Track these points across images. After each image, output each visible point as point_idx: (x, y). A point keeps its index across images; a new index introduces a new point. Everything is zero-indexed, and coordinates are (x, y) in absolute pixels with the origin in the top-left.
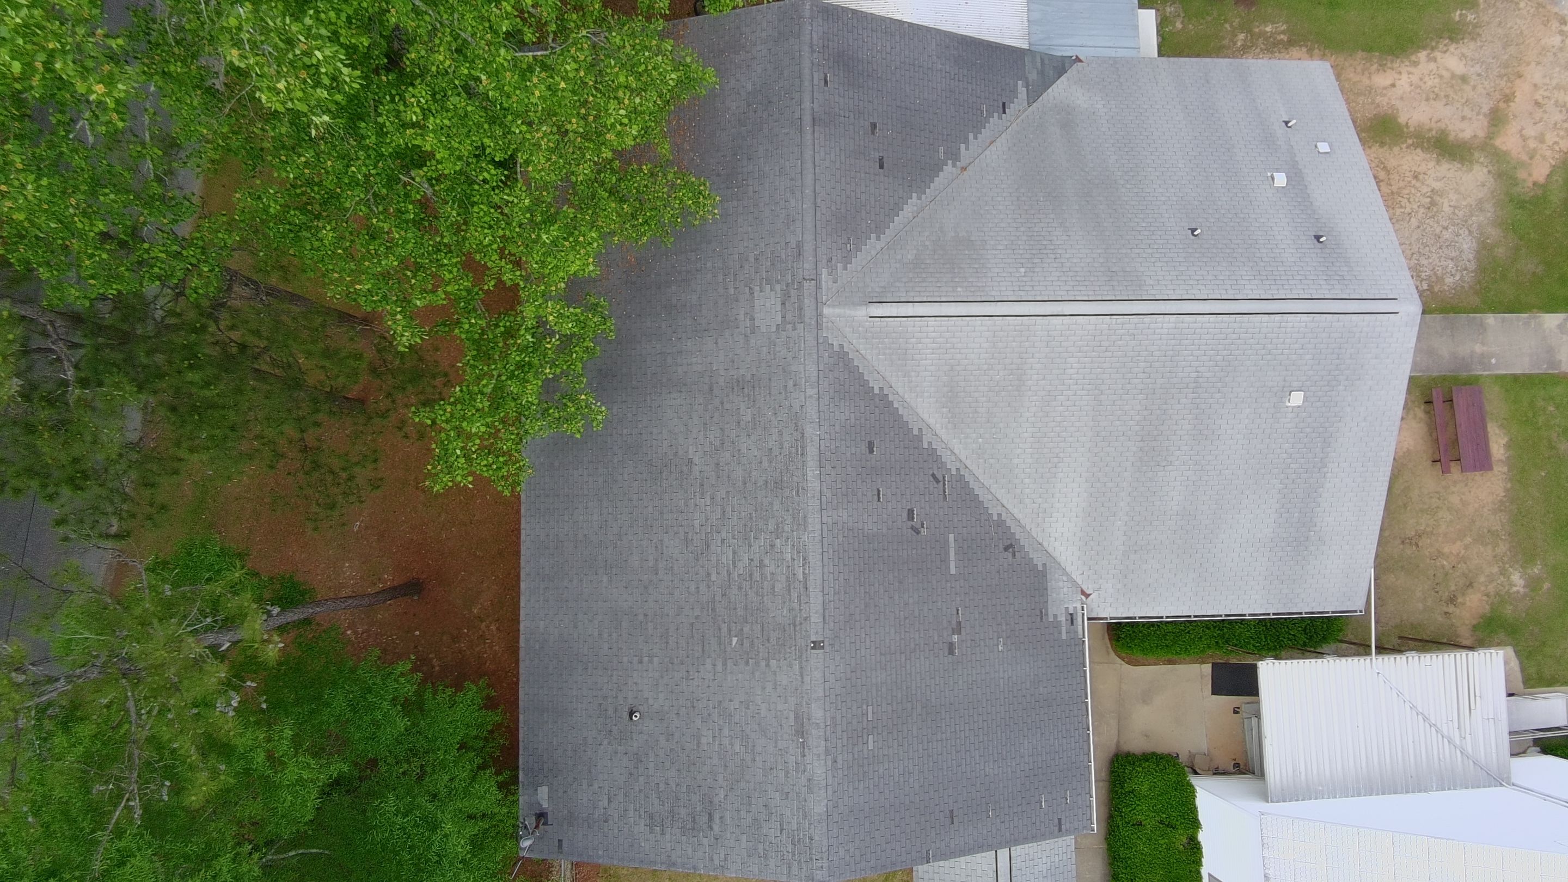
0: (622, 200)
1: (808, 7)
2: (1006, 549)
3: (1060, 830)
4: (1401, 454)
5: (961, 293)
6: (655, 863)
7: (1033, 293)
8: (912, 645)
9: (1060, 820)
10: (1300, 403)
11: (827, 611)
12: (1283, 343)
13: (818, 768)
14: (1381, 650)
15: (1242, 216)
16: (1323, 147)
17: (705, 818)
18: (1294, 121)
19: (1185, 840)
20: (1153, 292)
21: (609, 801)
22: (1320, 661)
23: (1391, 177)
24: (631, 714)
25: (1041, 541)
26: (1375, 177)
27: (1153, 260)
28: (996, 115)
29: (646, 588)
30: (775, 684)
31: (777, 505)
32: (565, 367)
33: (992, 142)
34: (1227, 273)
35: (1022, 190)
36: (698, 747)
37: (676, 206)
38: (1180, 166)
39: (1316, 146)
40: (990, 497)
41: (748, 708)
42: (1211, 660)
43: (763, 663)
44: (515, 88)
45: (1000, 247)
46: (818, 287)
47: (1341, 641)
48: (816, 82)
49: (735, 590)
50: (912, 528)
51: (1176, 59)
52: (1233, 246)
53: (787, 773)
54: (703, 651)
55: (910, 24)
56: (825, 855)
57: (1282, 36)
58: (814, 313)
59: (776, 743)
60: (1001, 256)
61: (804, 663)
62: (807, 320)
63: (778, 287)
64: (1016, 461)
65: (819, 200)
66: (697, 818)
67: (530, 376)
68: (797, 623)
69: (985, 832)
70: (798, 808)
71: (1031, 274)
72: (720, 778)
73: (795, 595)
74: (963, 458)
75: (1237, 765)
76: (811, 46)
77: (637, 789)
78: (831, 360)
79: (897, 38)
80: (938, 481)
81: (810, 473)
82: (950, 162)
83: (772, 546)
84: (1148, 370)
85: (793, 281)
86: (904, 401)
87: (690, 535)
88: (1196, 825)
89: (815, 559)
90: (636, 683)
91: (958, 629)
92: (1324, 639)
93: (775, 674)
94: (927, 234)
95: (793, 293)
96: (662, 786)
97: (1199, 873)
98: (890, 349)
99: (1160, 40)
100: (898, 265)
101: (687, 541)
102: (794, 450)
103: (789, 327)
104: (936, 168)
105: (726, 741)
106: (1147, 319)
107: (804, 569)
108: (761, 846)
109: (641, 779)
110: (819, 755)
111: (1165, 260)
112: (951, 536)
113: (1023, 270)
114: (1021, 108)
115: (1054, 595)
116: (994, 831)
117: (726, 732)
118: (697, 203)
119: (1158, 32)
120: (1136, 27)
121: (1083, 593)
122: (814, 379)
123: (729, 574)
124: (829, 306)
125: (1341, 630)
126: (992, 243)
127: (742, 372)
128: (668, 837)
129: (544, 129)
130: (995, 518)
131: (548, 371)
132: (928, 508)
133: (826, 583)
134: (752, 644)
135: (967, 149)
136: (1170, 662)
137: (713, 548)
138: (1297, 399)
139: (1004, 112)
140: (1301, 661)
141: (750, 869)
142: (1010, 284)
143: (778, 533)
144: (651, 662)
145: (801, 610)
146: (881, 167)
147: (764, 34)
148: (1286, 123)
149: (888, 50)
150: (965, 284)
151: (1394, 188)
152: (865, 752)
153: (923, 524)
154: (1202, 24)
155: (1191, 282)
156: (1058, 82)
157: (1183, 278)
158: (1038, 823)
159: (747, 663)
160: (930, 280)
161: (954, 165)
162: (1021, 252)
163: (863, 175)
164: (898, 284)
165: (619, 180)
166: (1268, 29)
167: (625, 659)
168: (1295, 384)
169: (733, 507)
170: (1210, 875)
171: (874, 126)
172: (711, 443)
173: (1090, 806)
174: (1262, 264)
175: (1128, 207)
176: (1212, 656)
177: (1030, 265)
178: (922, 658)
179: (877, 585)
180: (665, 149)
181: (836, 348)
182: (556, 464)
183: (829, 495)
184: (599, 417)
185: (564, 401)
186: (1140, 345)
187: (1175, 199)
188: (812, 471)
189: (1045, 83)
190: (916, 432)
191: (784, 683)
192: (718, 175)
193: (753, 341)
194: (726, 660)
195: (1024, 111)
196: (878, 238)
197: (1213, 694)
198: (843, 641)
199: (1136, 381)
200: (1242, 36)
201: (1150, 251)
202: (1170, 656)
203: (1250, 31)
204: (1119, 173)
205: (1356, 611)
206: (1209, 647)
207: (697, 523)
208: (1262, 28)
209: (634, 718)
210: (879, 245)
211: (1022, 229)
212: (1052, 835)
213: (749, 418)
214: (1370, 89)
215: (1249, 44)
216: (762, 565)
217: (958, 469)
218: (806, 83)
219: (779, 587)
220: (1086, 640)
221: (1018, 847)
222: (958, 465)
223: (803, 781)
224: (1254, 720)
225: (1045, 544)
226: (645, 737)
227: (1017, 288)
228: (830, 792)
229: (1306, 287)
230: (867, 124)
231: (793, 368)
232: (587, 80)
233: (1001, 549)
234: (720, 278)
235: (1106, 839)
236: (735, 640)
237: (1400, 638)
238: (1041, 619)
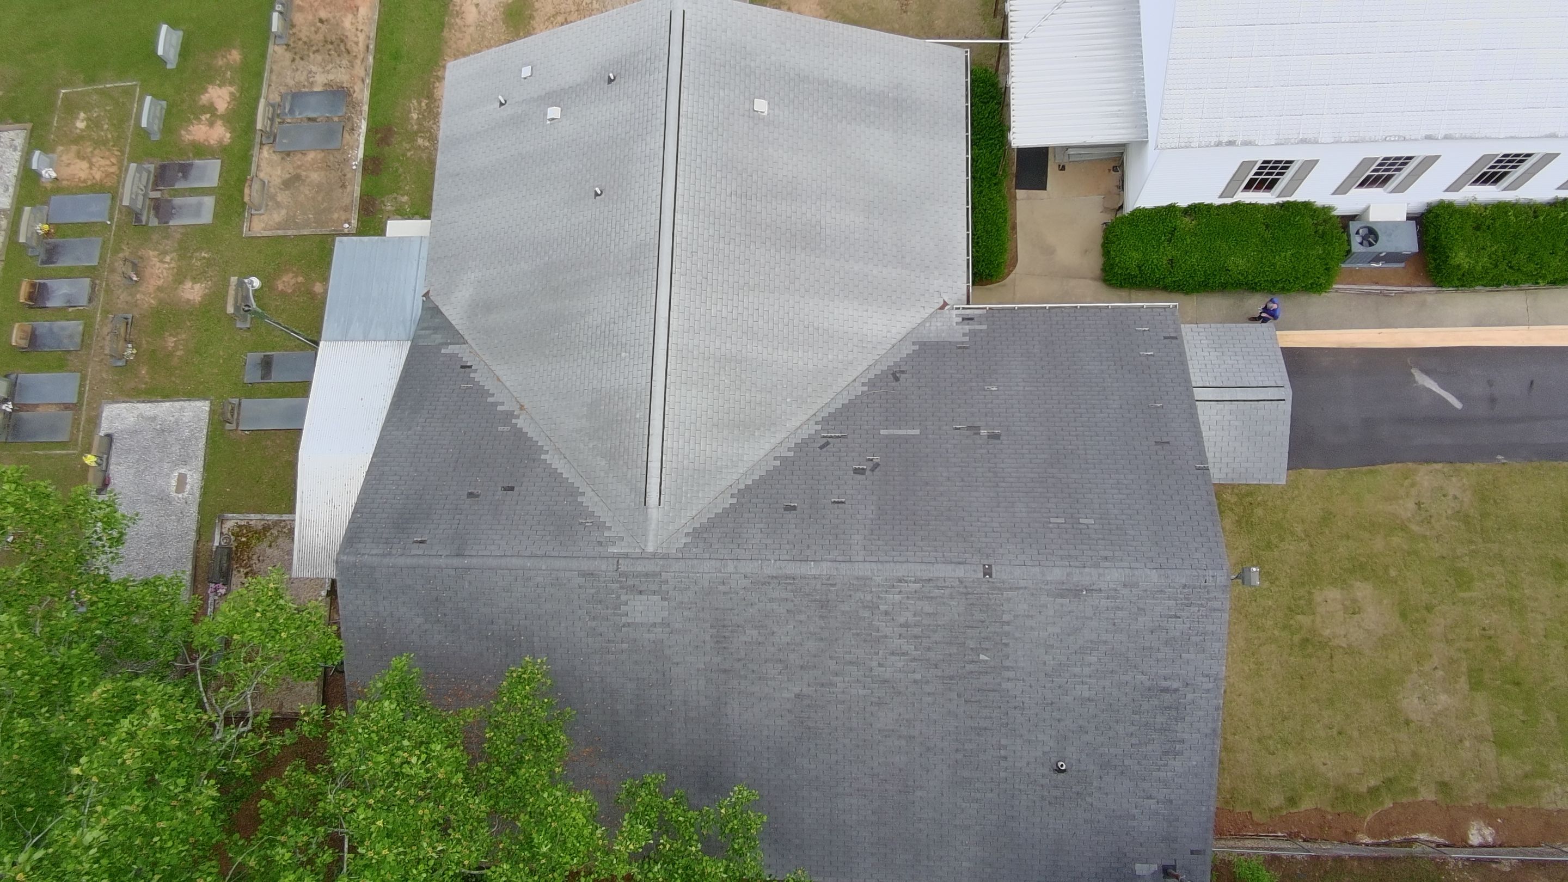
0: (521, 761)
1: (345, 558)
2: (897, 379)
3: (1176, 338)
4: (822, 11)
5: (641, 414)
6: (1213, 751)
7: (646, 345)
8: (991, 475)
9: (1165, 338)
10: (765, 102)
11: (954, 560)
12: (707, 115)
13: (1113, 576)
14: (1004, 34)
15: (586, 149)
16: (526, 72)
17: (1166, 696)
18: (500, 97)
19: (1187, 219)
20: (652, 233)
21: (1150, 797)
22: (1012, 91)
23: (563, 11)
24: (1060, 771)
25: (890, 346)
26: (562, 24)
27: (622, 232)
28: (472, 375)
29: (928, 749)
30: (1028, 616)
31: (845, 607)
32: (692, 830)
33: (498, 379)
34: (638, 164)
35: (547, 352)
36: (1092, 700)
37: (530, 703)
38: (535, 203)
39: (525, 78)
40: (845, 393)
41: (1052, 646)
42: (1013, 190)
43: (1006, 628)
44: (378, 875)
45: (600, 376)
46: (626, 556)
47: (997, 70)
48: (421, 553)
49: (931, 655)
50: (872, 470)
51: (434, 203)
52: (614, 159)
53: (1118, 608)
54: (994, 691)
55: (375, 455)
56: (1201, 573)
57: (423, 104)
58: (652, 561)
59: (1087, 618)
60: (609, 374)
61: (1007, 586)
62: (658, 569)
63: (623, 598)
64: (810, 367)
65: (539, 553)
66: (1165, 705)
67: (697, 868)
68: (964, 590)
69: (1177, 411)
70: (1154, 598)
71: (628, 346)
72: (1124, 678)
73: (937, 592)
74: (805, 417)
75: (1115, 169)
76: (384, 555)
77: (1137, 767)
78: (701, 545)
79: (387, 469)
80: (827, 444)
81: (813, 572)
82: (514, 421)
83: (886, 613)
84: (727, 240)
85: (618, 582)
86: (745, 474)
87: (873, 699)
88: (1171, 208)
89: (901, 570)
90: (1028, 764)
91: (975, 429)
92: (994, 85)
93: (1017, 616)
94: (582, 446)
95: (630, 582)
96: (1134, 740)
97: (1219, 207)
98: (693, 486)
99: (417, 216)
100: (611, 475)
101: (880, 704)
102: (789, 587)
103: (664, 587)
104: (519, 434)
105: (1087, 670)
106: (677, 239)
107: (910, 581)
108: (1194, 639)
109: (1126, 762)
110: (1100, 575)
111: (622, 221)
112: (883, 432)
113: (623, 354)
114: (468, 351)
115: (943, 335)
116: (1176, 402)
117: (1077, 670)
118: (530, 681)
119: (409, 218)
120: (401, 239)
121: (942, 308)
122: (718, 563)
123: (914, 660)
124: (646, 546)
125: (986, 71)
126: (595, 382)
127: (708, 638)
128: (1186, 736)
129: (425, 845)
130: (866, 388)
131: (693, 849)
132: (853, 454)
133: (925, 560)
134: (987, 638)
135: (503, 404)
136: (1014, 227)
137: (887, 676)
138: (761, 105)
139: (470, 367)
140: (1012, 108)
141: (1217, 650)
142: (636, 367)
143: (873, 608)
144: (1005, 747)
145: (952, 587)
146: (512, 489)
147: (368, 603)
148: (501, 104)
149: (397, 478)
150: (633, 409)
151: (573, 8)
152: (1096, 526)
153: (870, 460)
154: (405, 177)
155: (645, 198)
156: (446, 314)
157: (640, 205)
158: (1168, 359)
159: (1006, 645)
160: (626, 443)
161: (518, 417)
162: (606, 355)
163: (518, 507)
164: (629, 476)
165: (498, 764)
166: (415, 116)
167: (1003, 774)
168: (747, 106)
169: (846, 653)
170: (1221, 197)
171: (471, 495)
172: (780, 673)
173: (1152, 308)
174: (632, 132)
175: (570, 254)
176: (1009, 189)
177: (619, 347)
178: (1002, 465)
179: (929, 508)
180: (470, 713)
181: (689, 540)
182: (798, 841)
183: (836, 553)
184: (745, 793)
185: (727, 831)
186: (703, 246)
187: (566, 210)
188: (811, 569)
189: (446, 327)
190: (778, 463)
191: (1026, 607)
192: (507, 655)
193: (677, 626)
194: (1004, 667)
195: (472, 348)
196: (583, 494)
197: (1044, 188)
198: (984, 545)
199: (737, 252)
200: (420, 141)
201: (613, 235)
202: (1008, 228)
203: (416, 133)
204: (538, 260)
205: (967, 56)
206: (1000, 191)
207: (862, 692)
208: (413, 122)
209: (1064, 768)
210: (590, 493)
211: (584, 353)
212: (1181, 346)
213: (755, 632)
214: (480, 26)
215: (428, 135)
216: (906, 625)
217: (817, 423)
218: (421, 561)
219: (928, 609)
220: (988, 306)
221: (1193, 378)
222: (812, 422)
223: (1125, 592)
224: (1071, 152)
225: (894, 341)
226: (1084, 756)
227: (641, 360)
228: (1137, 565)
229: (655, 93)
230: (469, 501)
231: (707, 584)
232: (379, 796)
233: (897, 383)
234: (612, 657)
235: (1187, 293)
236: (982, 657)
237: (995, 16)
238: (967, 348)
